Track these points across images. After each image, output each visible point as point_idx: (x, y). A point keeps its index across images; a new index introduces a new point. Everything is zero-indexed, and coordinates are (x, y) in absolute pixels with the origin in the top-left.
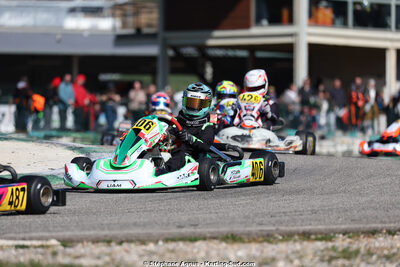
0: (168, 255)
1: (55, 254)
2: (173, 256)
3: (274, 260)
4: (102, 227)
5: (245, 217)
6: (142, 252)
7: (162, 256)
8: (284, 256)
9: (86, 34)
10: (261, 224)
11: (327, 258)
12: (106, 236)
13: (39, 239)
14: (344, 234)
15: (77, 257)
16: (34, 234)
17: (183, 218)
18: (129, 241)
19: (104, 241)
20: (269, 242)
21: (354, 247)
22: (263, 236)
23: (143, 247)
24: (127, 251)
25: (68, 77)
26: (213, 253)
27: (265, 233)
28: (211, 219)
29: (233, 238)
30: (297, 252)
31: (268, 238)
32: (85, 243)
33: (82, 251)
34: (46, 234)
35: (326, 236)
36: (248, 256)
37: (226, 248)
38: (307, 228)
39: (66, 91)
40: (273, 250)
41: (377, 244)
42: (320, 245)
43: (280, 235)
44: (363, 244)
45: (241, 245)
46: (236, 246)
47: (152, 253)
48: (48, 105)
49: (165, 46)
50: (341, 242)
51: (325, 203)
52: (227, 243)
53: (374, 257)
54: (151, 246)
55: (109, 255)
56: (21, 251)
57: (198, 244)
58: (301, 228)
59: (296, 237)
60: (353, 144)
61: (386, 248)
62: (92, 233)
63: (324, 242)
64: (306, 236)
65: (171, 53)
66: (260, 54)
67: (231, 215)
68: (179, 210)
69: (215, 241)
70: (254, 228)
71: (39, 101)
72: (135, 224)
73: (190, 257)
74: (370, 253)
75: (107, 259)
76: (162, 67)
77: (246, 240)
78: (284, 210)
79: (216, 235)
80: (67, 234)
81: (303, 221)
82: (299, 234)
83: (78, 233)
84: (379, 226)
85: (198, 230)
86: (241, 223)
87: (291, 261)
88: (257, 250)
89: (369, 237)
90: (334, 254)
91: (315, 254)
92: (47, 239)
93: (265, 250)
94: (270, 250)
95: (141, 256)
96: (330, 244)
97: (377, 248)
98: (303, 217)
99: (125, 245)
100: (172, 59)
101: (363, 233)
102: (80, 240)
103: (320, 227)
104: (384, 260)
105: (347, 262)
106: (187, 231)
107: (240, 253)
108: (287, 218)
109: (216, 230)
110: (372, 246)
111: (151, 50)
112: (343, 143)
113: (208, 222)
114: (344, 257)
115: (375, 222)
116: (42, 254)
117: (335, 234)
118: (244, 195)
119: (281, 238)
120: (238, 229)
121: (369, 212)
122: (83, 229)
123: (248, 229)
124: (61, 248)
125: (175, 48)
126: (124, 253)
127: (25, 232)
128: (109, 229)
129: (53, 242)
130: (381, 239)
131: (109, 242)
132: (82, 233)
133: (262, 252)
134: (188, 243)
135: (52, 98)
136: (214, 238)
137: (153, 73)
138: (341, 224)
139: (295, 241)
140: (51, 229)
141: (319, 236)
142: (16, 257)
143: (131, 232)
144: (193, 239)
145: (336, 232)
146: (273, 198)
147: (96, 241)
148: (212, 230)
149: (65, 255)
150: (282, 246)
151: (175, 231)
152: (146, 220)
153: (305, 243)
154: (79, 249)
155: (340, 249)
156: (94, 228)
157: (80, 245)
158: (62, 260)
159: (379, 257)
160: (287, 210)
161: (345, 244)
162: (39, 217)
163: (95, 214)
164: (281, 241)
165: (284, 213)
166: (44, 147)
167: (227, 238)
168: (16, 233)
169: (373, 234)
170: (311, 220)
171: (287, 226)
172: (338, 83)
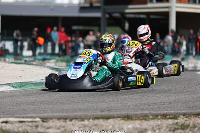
0: (94, 127)
1: (37, 126)
2: (96, 127)
3: (146, 130)
4: (63, 111)
5: (136, 106)
6: (81, 125)
7: (91, 127)
8: (152, 127)
9: (66, 6)
10: (142, 110)
11: (173, 129)
12: (65, 116)
13: (31, 117)
14: (184, 115)
15: (48, 128)
16: (29, 115)
17: (104, 106)
18: (76, 118)
19: (64, 118)
20: (146, 120)
21: (188, 122)
22: (143, 116)
23: (82, 122)
24: (74, 125)
25: (55, 28)
26: (117, 126)
27: (144, 115)
28: (118, 106)
29: (128, 117)
30: (159, 125)
31: (145, 117)
32: (54, 120)
34: (35, 115)
35: (175, 117)
36: (134, 128)
37: (123, 123)
38: (166, 112)
39: (55, 35)
41: (199, 121)
42: (171, 121)
43: (152, 115)
44: (192, 121)
45: (132, 121)
46: (128, 122)
47: (85, 126)
48: (46, 42)
49: (105, 13)
50: (181, 120)
51: (177, 98)
52: (124, 120)
53: (197, 128)
54: (86, 122)
55: (64, 127)
56: (21, 124)
57: (110, 120)
58: (163, 112)
59: (160, 117)
60: (197, 63)
62: (57, 114)
63: (173, 120)
64: (165, 116)
65: (107, 16)
66: (152, 17)
67: (129, 104)
68: (103, 102)
69: (119, 119)
70: (139, 112)
71: (41, 40)
72: (80, 110)
73: (104, 128)
74: (195, 126)
75: (63, 129)
76: (103, 23)
77: (135, 118)
79: (119, 115)
80: (45, 115)
81: (164, 108)
82: (161, 115)
83: (51, 114)
85: (111, 113)
86: (133, 109)
87: (155, 131)
88: (139, 124)
89: (196, 117)
90: (177, 127)
91: (167, 127)
92: (35, 117)
93: (143, 124)
94: (146, 124)
95: (80, 127)
96: (176, 121)
98: (164, 106)
99: (74, 120)
100: (108, 19)
102: (51, 118)
103: (172, 111)
105: (183, 131)
106: (106, 113)
107: (130, 126)
108: (157, 106)
109: (120, 113)
110: (197, 122)
111: (98, 15)
112: (192, 63)
113: (117, 108)
114: (182, 129)
116: (31, 126)
117: (179, 115)
118: (137, 93)
119: (152, 117)
120: (131, 112)
122: (54, 112)
123: (136, 112)
124: (42, 122)
125: (109, 14)
126: (72, 126)
127: (25, 114)
128: (67, 112)
129: (38, 119)
131: (65, 119)
132: (53, 114)
133: (141, 125)
134: (105, 120)
136: (119, 117)
137: (99, 26)
138: (183, 110)
139: (159, 119)
140: (38, 112)
141: (172, 116)
142: (18, 127)
143: (78, 114)
144: (108, 118)
145: (180, 114)
146: (151, 95)
147: (59, 118)
148: (118, 113)
149: (43, 126)
150: (152, 122)
151: (99, 113)
152: (86, 107)
153: (164, 120)
154: (51, 123)
155: (180, 124)
156: (59, 112)
157: (51, 121)
158: (40, 129)
159: (199, 129)
160: (157, 102)
161: (184, 121)
162: (33, 105)
163: (61, 103)
164: (152, 119)
165: (155, 103)
166: (38, 68)
167: (125, 117)
168: (20, 114)
169: (198, 115)
170: (168, 107)
171: (155, 111)
172: (192, 32)
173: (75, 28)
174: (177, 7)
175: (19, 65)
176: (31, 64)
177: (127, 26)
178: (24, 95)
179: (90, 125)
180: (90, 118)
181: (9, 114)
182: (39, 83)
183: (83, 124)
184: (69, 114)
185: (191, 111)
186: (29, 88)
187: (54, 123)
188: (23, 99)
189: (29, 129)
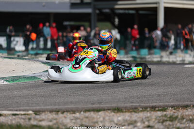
0: (85, 119)
1: (30, 119)
2: (87, 120)
3: (136, 122)
4: (55, 104)
5: (125, 98)
6: (72, 118)
7: (82, 119)
8: (141, 119)
9: (57, 2)
10: (132, 102)
11: (161, 121)
12: (56, 109)
13: (24, 110)
14: (172, 108)
15: (41, 121)
16: (22, 108)
17: (95, 99)
18: (67, 111)
19: (55, 111)
20: (135, 112)
21: (176, 114)
22: (132, 109)
23: (74, 115)
24: (65, 117)
25: (47, 24)
26: (107, 118)
27: (134, 107)
28: (108, 99)
29: (118, 110)
30: (148, 117)
31: (135, 110)
32: (46, 112)
33: (44, 117)
34: (28, 108)
35: (164, 109)
36: (123, 120)
37: (113, 116)
38: (154, 104)
39: (47, 31)
40: (136, 116)
41: (187, 113)
42: (159, 113)
43: (141, 108)
44: (180, 113)
45: (121, 114)
46: (118, 114)
47: (76, 118)
48: (38, 38)
49: (95, 8)
50: (170, 112)
51: (165, 91)
52: (114, 112)
53: (185, 120)
54: (77, 115)
55: (56, 119)
56: (14, 117)
57: (100, 113)
58: (151, 105)
59: (149, 109)
60: (185, 57)
61: (191, 116)
62: (49, 107)
63: (161, 112)
64: (153, 108)
65: (97, 12)
66: (141, 12)
67: (118, 97)
68: (94, 95)
69: (109, 111)
70: (129, 105)
72: (71, 103)
73: (95, 120)
74: (183, 118)
75: (55, 121)
76: (93, 18)
77: (124, 111)
78: (144, 94)
79: (109, 108)
80: (38, 108)
81: (153, 100)
82: (150, 107)
83: (43, 107)
84: (189, 103)
85: (101, 106)
86: (123, 102)
87: (144, 123)
88: (128, 116)
89: (184, 109)
90: (165, 119)
91: (156, 119)
92: (28, 111)
93: (133, 116)
94: (135, 116)
95: (71, 120)
96: (165, 113)
97: (187, 115)
98: (153, 98)
99: (65, 113)
100: (98, 15)
101: (181, 107)
102: (44, 111)
103: (160, 104)
104: (189, 122)
105: (171, 123)
106: (96, 106)
107: (120, 118)
108: (145, 99)
109: (110, 105)
110: (184, 114)
111: (88, 10)
112: (180, 57)
113: (107, 101)
114: (171, 121)
115: (187, 101)
116: (24, 119)
118: (126, 86)
119: (141, 109)
120: (121, 105)
121: (186, 96)
122: (46, 105)
123: (125, 105)
124: (34, 115)
125: (99, 10)
126: (63, 118)
127: (17, 107)
128: (59, 105)
129: (31, 112)
130: (190, 110)
131: (57, 111)
132: (45, 107)
133: (131, 117)
134: (95, 112)
135: (40, 34)
136: (109, 110)
137: (89, 21)
138: (171, 102)
139: (148, 111)
140: (30, 105)
141: (160, 109)
142: (11, 120)
143: (69, 107)
144: (98, 110)
145: (168, 106)
146: (140, 88)
147: (51, 111)
148: (108, 105)
149: (35, 119)
151: (90, 106)
152: (77, 100)
153: (152, 112)
154: (43, 116)
155: (169, 116)
156: (51, 105)
157: (43, 114)
158: (33, 122)
159: (187, 120)
160: (146, 94)
161: (172, 113)
162: (26, 98)
163: (53, 97)
164: (141, 111)
165: (144, 96)
166: (30, 62)
167: (115, 109)
168: (13, 107)
169: (186, 107)
170: (157, 100)
171: (144, 103)
172: (180, 26)
173: (66, 23)
174: (165, 3)
175: (12, 60)
176: (23, 59)
177: (117, 21)
178: (17, 89)
179: (81, 118)
180: (81, 111)
181: (2, 107)
182: (31, 77)
183: (74, 117)
184: (60, 107)
185: (178, 103)
186: (22, 82)
187: (46, 116)
188: (16, 93)
189: (22, 122)
